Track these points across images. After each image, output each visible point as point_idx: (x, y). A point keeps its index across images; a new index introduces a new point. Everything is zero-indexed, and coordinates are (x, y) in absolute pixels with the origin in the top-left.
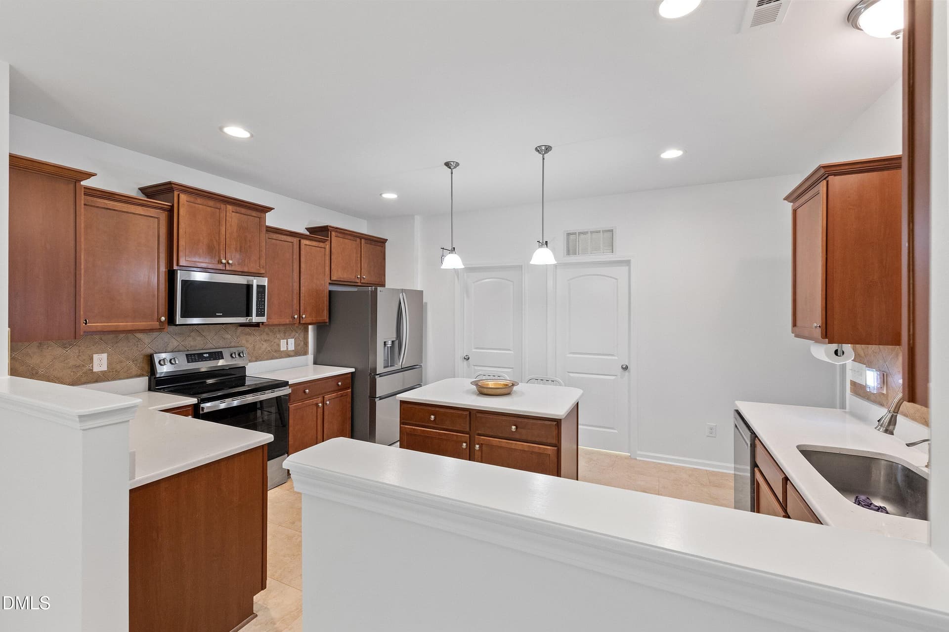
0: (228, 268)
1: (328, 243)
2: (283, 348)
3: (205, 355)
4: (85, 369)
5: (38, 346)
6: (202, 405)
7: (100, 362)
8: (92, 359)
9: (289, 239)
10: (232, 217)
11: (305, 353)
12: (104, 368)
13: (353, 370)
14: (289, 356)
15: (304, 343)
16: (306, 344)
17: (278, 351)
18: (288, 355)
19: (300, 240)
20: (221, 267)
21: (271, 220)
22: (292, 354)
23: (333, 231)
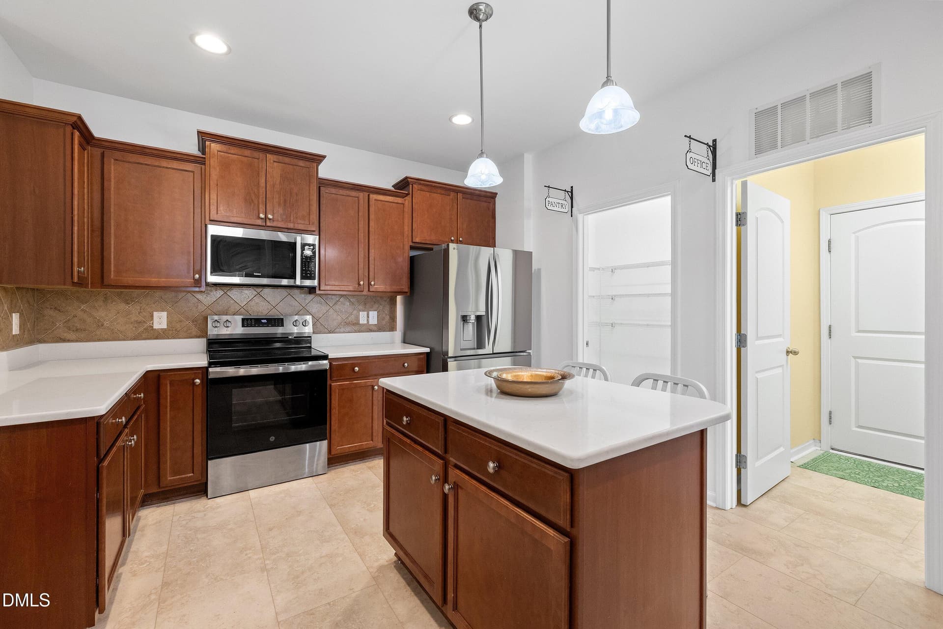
0: (268, 224)
1: (408, 198)
2: (363, 320)
3: (263, 321)
4: (146, 326)
5: (103, 300)
6: (210, 370)
7: (160, 320)
8: (152, 316)
9: (353, 193)
10: (273, 167)
11: (392, 328)
12: (164, 326)
13: (427, 350)
14: (371, 331)
15: (390, 317)
16: (393, 318)
17: (358, 323)
18: (369, 329)
19: (369, 195)
20: (259, 222)
21: (325, 171)
22: (375, 328)
23: (415, 183)
